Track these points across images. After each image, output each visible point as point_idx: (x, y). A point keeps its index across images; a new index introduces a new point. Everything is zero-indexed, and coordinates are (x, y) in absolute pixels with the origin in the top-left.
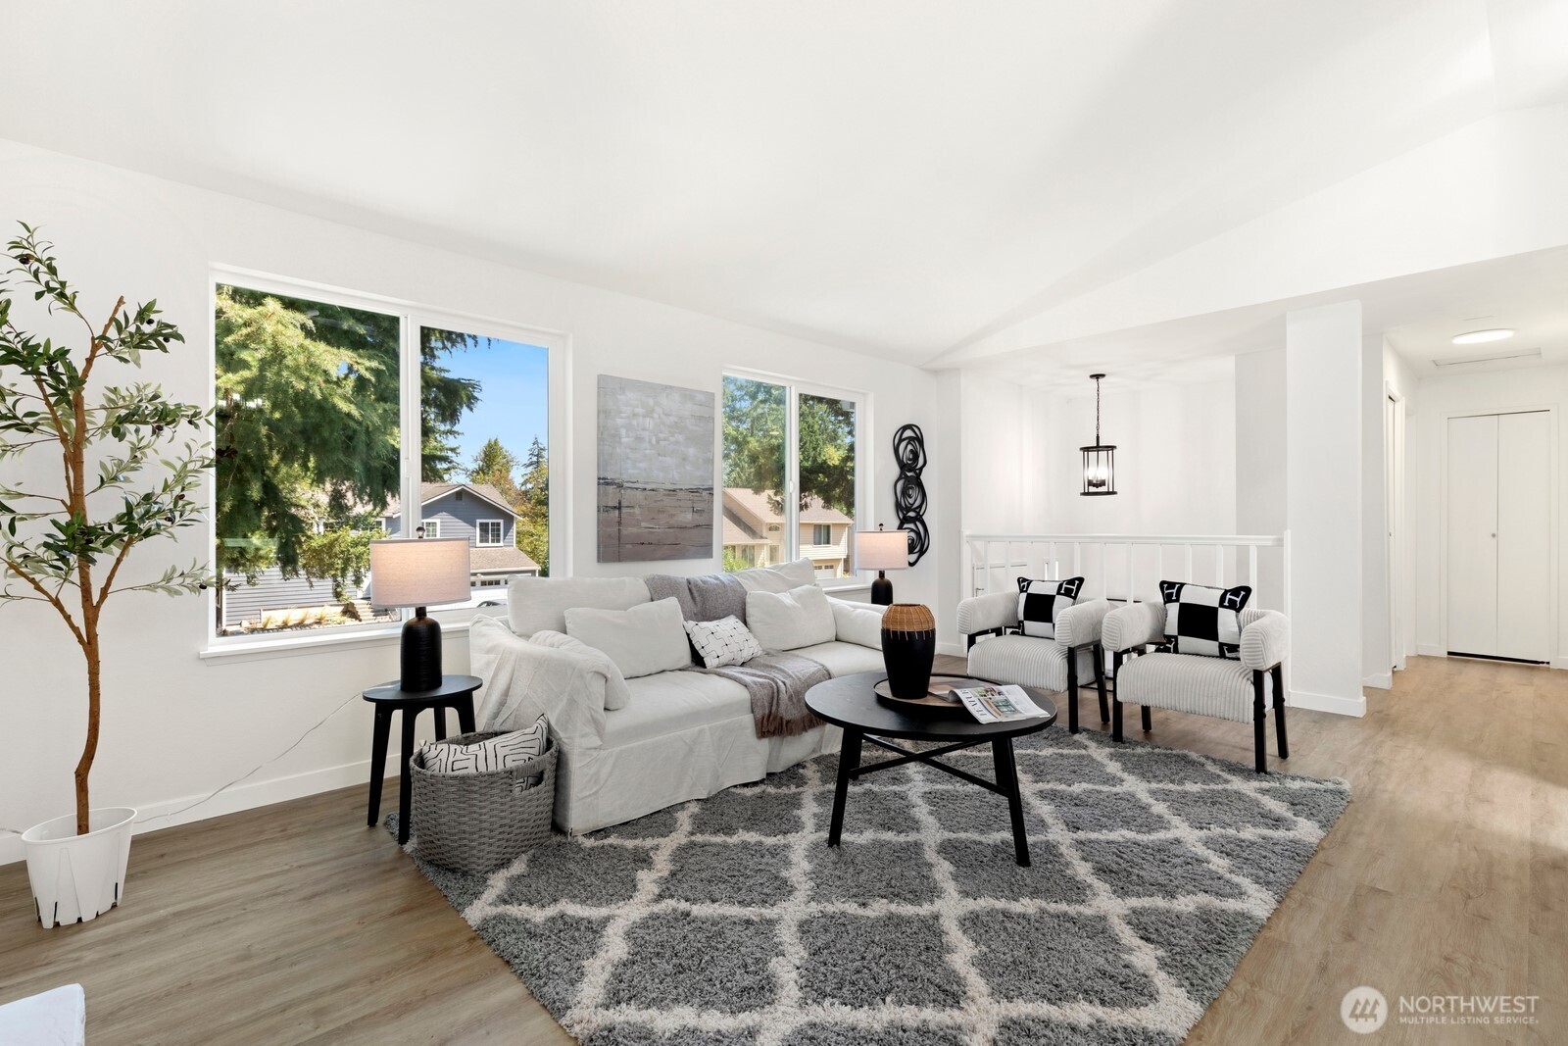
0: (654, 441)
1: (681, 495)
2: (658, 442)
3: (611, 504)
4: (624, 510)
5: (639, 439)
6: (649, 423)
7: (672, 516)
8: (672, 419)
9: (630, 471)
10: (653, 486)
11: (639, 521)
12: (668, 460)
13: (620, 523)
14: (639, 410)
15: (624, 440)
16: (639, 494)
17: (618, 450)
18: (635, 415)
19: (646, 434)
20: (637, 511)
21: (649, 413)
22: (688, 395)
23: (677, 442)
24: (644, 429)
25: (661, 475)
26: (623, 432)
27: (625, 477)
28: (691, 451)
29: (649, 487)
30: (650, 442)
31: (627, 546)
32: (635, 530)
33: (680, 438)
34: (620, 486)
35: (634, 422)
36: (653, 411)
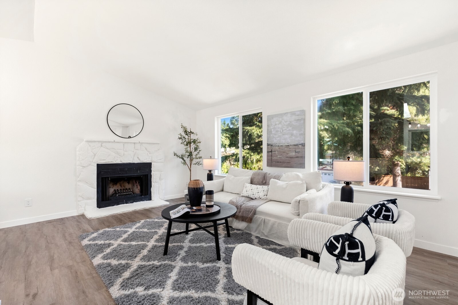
0: (281, 131)
1: (291, 147)
2: (283, 131)
3: (269, 151)
4: (273, 152)
5: (277, 131)
6: (280, 126)
7: (287, 154)
8: (287, 123)
9: (275, 141)
10: (281, 145)
11: (277, 155)
12: (286, 136)
13: (272, 156)
14: (277, 123)
15: (273, 132)
16: (277, 148)
17: (271, 135)
18: (276, 124)
19: (279, 130)
20: (276, 152)
21: (280, 123)
22: (293, 113)
23: (290, 130)
24: (279, 128)
25: (284, 141)
26: (273, 130)
27: (273, 143)
28: (295, 132)
29: (280, 145)
30: (280, 131)
31: (274, 163)
32: (276, 158)
33: (290, 128)
34: (272, 145)
35: (276, 127)
36: (281, 122)
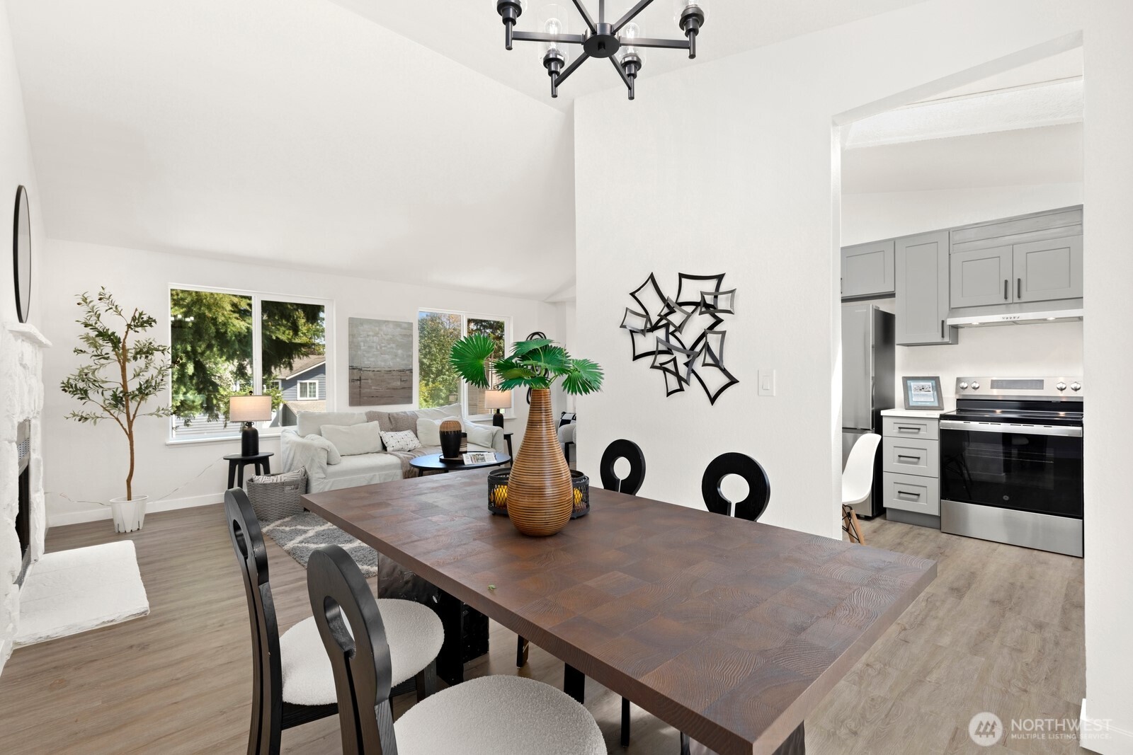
0: (379, 347)
1: (394, 373)
2: (381, 348)
3: (355, 378)
4: (362, 381)
5: (370, 347)
6: (376, 339)
7: (389, 383)
8: (389, 337)
9: (366, 362)
10: (378, 369)
11: (371, 386)
12: (387, 356)
13: (360, 387)
14: (371, 333)
15: (362, 348)
16: (371, 373)
17: (359, 353)
18: (368, 336)
19: (374, 345)
20: (370, 381)
21: (376, 334)
22: (397, 324)
23: (392, 348)
24: (373, 342)
25: (383, 364)
26: (362, 344)
27: (363, 365)
28: (400, 352)
29: (375, 370)
30: (377, 348)
31: (365, 398)
32: (368, 390)
33: (393, 345)
34: (360, 370)
35: (368, 339)
36: (378, 333)
